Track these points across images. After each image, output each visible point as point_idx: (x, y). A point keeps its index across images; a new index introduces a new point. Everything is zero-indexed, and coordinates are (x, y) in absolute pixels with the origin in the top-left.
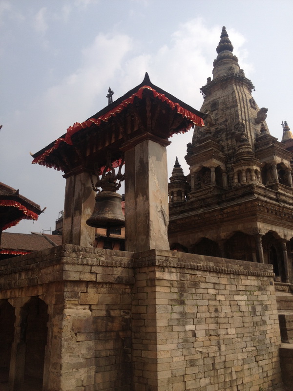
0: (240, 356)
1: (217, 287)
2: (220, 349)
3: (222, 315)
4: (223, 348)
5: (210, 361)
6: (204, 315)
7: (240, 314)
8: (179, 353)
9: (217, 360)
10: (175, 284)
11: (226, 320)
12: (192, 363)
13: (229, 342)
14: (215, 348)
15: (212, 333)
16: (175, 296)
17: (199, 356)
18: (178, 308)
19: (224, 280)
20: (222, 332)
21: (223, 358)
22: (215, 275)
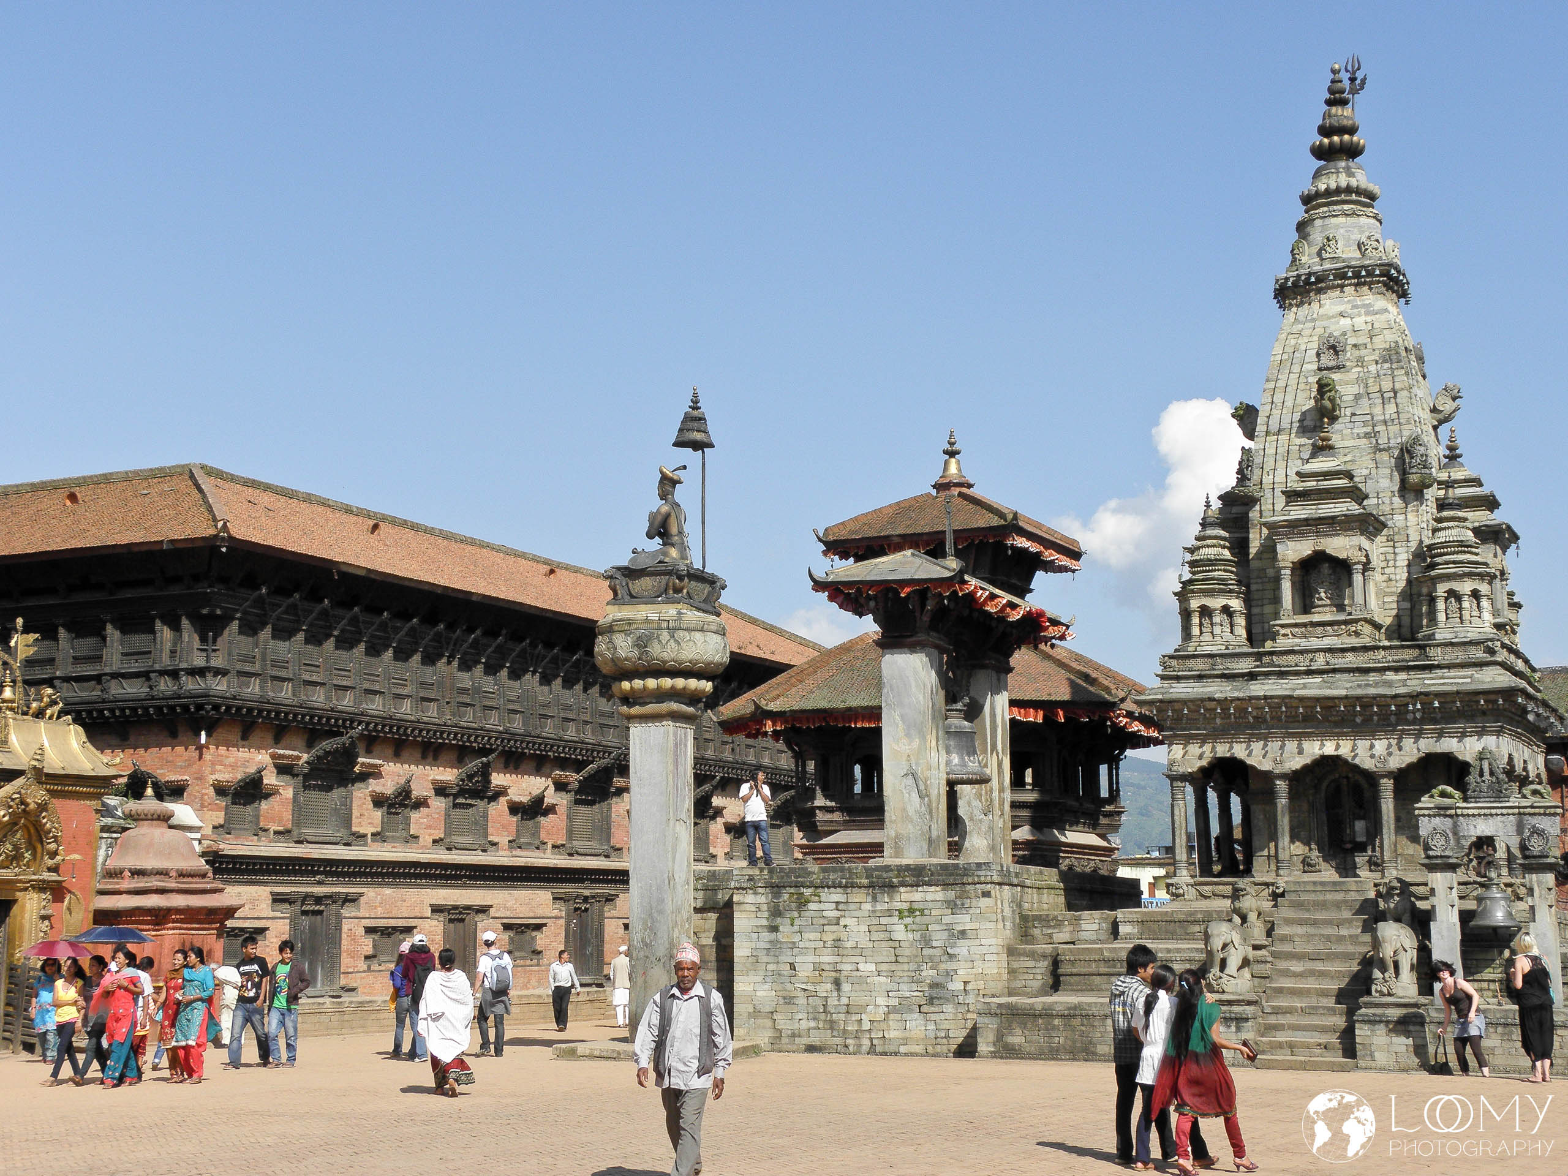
0: (881, 1001)
1: (841, 907)
2: (838, 990)
3: (849, 944)
4: (846, 987)
5: (818, 1002)
6: (812, 945)
7: (891, 944)
8: (766, 987)
9: (832, 1001)
10: (765, 907)
11: (858, 951)
12: (789, 1000)
13: (863, 980)
14: (829, 986)
15: (827, 967)
16: (765, 922)
17: (800, 994)
18: (767, 936)
19: (858, 896)
20: (846, 968)
21: (845, 1001)
22: (839, 890)
